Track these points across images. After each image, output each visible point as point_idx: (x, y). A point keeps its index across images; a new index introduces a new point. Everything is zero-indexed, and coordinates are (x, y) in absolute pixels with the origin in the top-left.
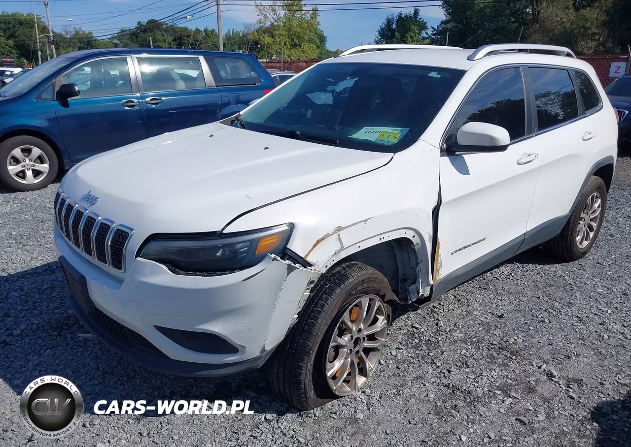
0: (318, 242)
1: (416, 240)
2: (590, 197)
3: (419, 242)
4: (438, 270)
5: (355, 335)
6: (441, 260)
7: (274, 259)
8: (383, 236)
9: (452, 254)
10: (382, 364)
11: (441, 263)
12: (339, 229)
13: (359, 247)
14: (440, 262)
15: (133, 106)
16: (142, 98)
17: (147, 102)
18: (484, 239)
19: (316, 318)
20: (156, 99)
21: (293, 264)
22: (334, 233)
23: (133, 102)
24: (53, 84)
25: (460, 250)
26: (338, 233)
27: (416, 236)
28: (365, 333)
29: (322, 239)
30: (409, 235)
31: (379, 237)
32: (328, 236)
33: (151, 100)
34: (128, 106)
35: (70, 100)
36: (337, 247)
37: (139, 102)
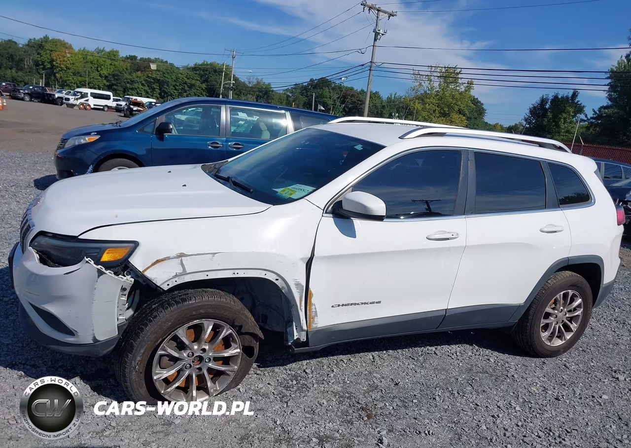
0: (157, 262)
1: (280, 283)
2: (562, 293)
3: (285, 285)
4: (313, 318)
5: (196, 352)
6: (315, 308)
7: (87, 262)
8: (236, 272)
9: (333, 307)
10: (240, 392)
11: (316, 312)
12: (181, 255)
13: (207, 275)
14: (314, 310)
15: (218, 147)
16: (227, 141)
17: (230, 146)
18: (379, 302)
19: (146, 325)
20: (239, 145)
21: (104, 270)
22: (175, 258)
23: (218, 144)
24: (155, 122)
25: (343, 305)
26: (181, 258)
27: (280, 279)
28: (210, 354)
29: (162, 260)
30: (271, 277)
31: (232, 271)
32: (168, 258)
33: (234, 144)
34: (212, 147)
35: (166, 135)
36: (179, 270)
37: (223, 144)
